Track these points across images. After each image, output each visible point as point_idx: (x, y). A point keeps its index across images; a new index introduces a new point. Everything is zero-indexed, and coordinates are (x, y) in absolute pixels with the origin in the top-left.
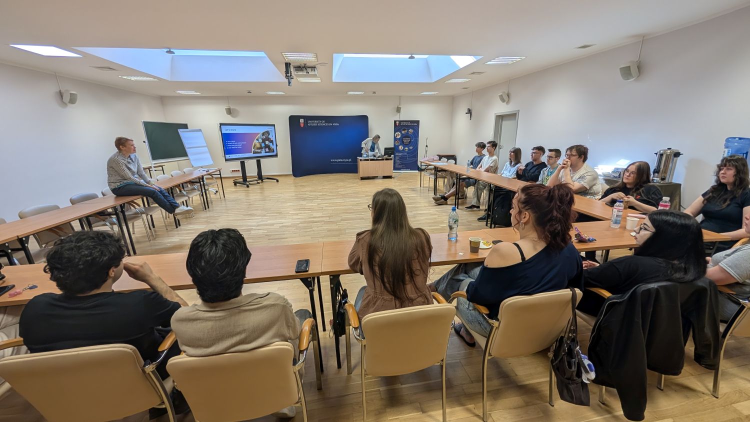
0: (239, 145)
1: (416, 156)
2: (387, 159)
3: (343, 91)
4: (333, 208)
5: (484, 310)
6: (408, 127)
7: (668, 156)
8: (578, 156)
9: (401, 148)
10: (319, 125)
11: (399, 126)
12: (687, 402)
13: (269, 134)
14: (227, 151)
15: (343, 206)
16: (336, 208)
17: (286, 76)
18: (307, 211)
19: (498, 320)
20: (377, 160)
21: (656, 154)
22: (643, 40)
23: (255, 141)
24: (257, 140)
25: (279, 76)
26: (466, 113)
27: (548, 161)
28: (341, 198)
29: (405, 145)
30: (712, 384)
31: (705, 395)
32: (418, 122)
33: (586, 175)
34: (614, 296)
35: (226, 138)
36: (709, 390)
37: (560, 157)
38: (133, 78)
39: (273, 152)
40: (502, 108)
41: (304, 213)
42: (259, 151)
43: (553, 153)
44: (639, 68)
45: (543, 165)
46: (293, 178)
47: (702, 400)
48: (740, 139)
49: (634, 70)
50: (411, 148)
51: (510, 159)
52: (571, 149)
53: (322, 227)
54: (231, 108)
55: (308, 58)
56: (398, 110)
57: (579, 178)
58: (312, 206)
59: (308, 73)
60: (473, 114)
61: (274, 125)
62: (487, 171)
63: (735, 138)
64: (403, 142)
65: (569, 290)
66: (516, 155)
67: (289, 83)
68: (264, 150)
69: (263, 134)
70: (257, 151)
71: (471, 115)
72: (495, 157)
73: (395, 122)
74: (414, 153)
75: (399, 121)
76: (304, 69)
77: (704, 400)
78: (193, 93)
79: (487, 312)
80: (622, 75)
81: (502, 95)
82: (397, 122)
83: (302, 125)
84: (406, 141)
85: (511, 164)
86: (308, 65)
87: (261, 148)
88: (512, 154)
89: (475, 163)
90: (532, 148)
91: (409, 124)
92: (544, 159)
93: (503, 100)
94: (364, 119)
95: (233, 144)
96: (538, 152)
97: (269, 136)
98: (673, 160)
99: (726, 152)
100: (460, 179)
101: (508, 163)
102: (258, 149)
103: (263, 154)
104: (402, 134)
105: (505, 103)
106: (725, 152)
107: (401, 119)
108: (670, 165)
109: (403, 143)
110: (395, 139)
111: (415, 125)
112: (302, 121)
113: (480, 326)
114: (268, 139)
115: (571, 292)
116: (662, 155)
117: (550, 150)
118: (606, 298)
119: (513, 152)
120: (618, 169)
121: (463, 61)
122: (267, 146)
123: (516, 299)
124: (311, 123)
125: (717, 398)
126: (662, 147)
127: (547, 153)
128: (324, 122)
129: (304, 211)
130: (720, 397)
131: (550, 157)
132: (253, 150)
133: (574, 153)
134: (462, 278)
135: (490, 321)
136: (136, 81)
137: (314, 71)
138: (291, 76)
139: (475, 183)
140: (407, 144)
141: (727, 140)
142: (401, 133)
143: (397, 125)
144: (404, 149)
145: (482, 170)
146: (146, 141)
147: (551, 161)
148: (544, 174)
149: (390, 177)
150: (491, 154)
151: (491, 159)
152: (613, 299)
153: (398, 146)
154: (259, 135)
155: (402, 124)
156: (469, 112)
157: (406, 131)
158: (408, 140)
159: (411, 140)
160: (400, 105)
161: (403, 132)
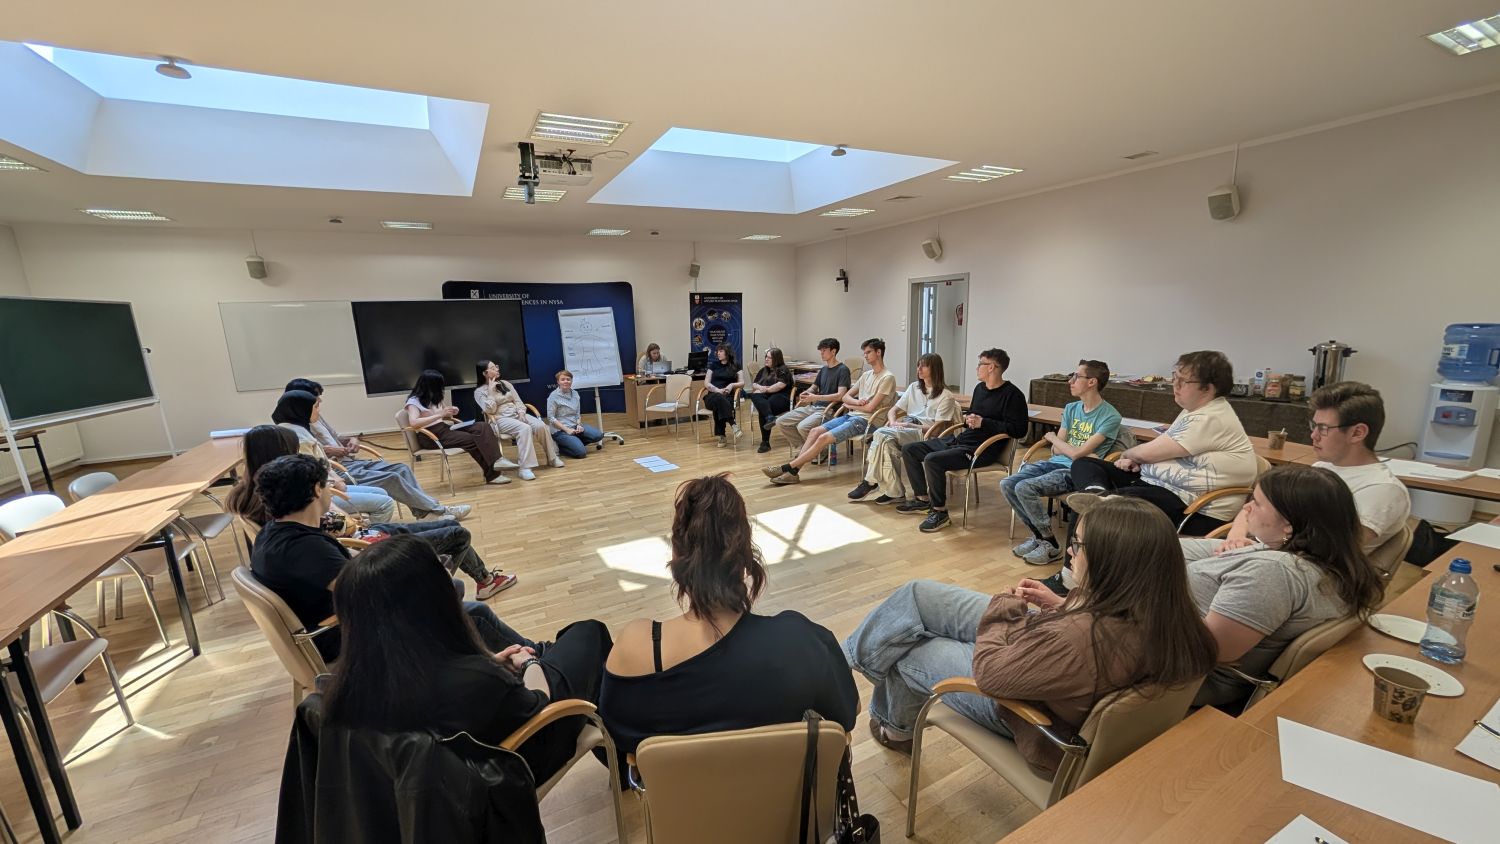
6: (720, 307)
11: (702, 305)
17: (523, 176)
26: (838, 279)
32: (739, 296)
40: (927, 269)
54: (265, 261)
56: (694, 271)
59: (573, 174)
60: (852, 280)
64: (710, 339)
67: (531, 194)
71: (846, 285)
73: (692, 296)
75: (699, 294)
76: (565, 163)
78: (146, 216)
81: (930, 244)
82: (697, 297)
84: (717, 334)
86: (577, 153)
91: (722, 300)
93: (930, 254)
94: (623, 290)
104: (708, 322)
105: (934, 260)
107: (703, 291)
109: (710, 341)
110: (694, 333)
111: (733, 301)
112: (474, 294)
128: (527, 296)
137: (589, 169)
138: (535, 177)
142: (706, 320)
143: (697, 302)
155: (707, 300)
156: (844, 277)
157: (716, 315)
158: (722, 333)
159: (726, 336)
160: (695, 260)
161: (709, 317)
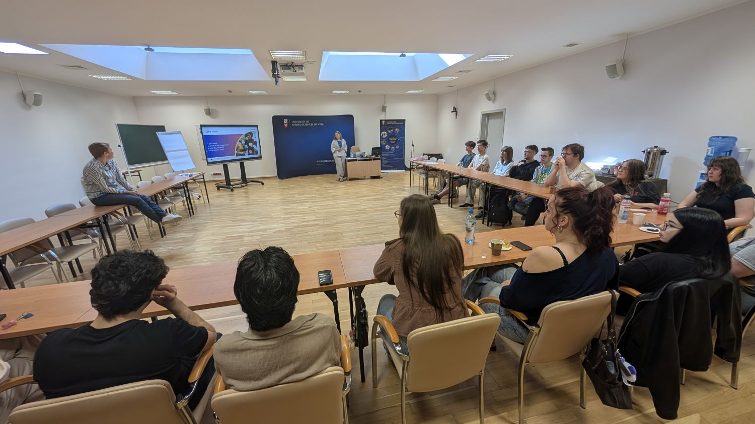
0: (222, 148)
1: (403, 156)
2: (374, 159)
3: (327, 91)
4: (326, 211)
5: (522, 317)
6: (394, 126)
7: (655, 154)
8: (573, 155)
9: (387, 147)
10: (303, 125)
11: (385, 125)
12: (709, 395)
13: (252, 136)
14: (209, 154)
15: (335, 208)
16: (330, 210)
17: (273, 75)
18: (298, 214)
19: (538, 326)
20: (364, 160)
21: (644, 152)
22: (628, 39)
23: (238, 143)
24: (240, 141)
25: (263, 75)
26: (452, 112)
27: (542, 160)
28: (331, 200)
29: (391, 145)
30: (730, 375)
31: (724, 387)
32: (404, 121)
33: (582, 173)
34: (643, 295)
35: (207, 140)
36: (727, 382)
37: (553, 155)
38: (105, 78)
39: (257, 153)
40: (489, 107)
41: (297, 217)
42: (242, 153)
43: (547, 152)
44: (624, 66)
45: (536, 164)
46: (279, 180)
47: (722, 392)
48: (723, 137)
49: (619, 69)
50: (398, 147)
51: (502, 158)
52: (566, 148)
53: (318, 230)
54: (211, 108)
55: (296, 56)
56: (384, 109)
57: (576, 176)
58: (303, 209)
59: (296, 71)
60: (458, 112)
61: (257, 126)
62: (479, 169)
63: (718, 137)
64: (389, 141)
65: (608, 292)
66: (508, 154)
67: (277, 82)
68: (247, 151)
69: (246, 135)
70: (241, 153)
71: (456, 115)
72: (486, 156)
73: (381, 121)
74: (401, 153)
75: (384, 120)
76: (291, 67)
77: (724, 392)
78: (169, 93)
79: (526, 319)
80: (608, 73)
81: (488, 93)
82: (383, 122)
83: (286, 126)
84: (393, 140)
85: (502, 162)
86: (296, 63)
87: (244, 150)
88: (504, 153)
89: (466, 161)
90: (526, 146)
91: (395, 123)
92: (537, 157)
93: (489, 99)
94: (349, 119)
95: (214, 147)
96: (531, 151)
97: (253, 138)
98: (660, 157)
99: (710, 151)
100: (454, 178)
101: (500, 161)
102: (241, 151)
103: (247, 156)
104: (388, 134)
105: (491, 102)
106: (708, 150)
107: (387, 118)
108: (657, 163)
109: (389, 143)
110: (382, 138)
111: (401, 124)
112: (286, 121)
113: (515, 332)
114: (252, 141)
115: (611, 294)
116: (649, 153)
117: (543, 150)
118: (635, 297)
119: (506, 151)
120: (607, 166)
121: (452, 59)
122: (250, 148)
123: (560, 304)
124: (295, 124)
125: (736, 389)
126: (649, 146)
127: (540, 152)
128: (308, 121)
129: (296, 214)
130: (738, 387)
131: (543, 156)
132: (236, 152)
133: (569, 151)
134: (484, 282)
135: (530, 327)
136: (108, 81)
137: (302, 69)
138: (278, 74)
139: (468, 182)
140: (394, 144)
141: (711, 139)
142: (387, 132)
143: (383, 124)
144: (390, 148)
145: (474, 168)
146: (121, 146)
147: (545, 160)
148: (538, 172)
149: (378, 177)
150: (482, 153)
151: (482, 157)
152: (643, 298)
153: (385, 146)
154: (242, 137)
155: (388, 123)
156: (455, 110)
157: (392, 130)
158: (395, 139)
159: (397, 139)
160: (385, 103)
161: (389, 131)
